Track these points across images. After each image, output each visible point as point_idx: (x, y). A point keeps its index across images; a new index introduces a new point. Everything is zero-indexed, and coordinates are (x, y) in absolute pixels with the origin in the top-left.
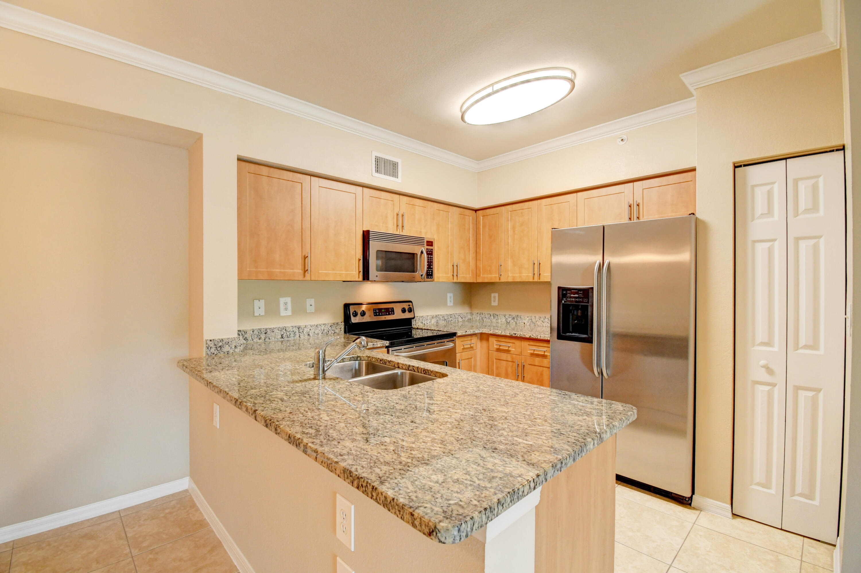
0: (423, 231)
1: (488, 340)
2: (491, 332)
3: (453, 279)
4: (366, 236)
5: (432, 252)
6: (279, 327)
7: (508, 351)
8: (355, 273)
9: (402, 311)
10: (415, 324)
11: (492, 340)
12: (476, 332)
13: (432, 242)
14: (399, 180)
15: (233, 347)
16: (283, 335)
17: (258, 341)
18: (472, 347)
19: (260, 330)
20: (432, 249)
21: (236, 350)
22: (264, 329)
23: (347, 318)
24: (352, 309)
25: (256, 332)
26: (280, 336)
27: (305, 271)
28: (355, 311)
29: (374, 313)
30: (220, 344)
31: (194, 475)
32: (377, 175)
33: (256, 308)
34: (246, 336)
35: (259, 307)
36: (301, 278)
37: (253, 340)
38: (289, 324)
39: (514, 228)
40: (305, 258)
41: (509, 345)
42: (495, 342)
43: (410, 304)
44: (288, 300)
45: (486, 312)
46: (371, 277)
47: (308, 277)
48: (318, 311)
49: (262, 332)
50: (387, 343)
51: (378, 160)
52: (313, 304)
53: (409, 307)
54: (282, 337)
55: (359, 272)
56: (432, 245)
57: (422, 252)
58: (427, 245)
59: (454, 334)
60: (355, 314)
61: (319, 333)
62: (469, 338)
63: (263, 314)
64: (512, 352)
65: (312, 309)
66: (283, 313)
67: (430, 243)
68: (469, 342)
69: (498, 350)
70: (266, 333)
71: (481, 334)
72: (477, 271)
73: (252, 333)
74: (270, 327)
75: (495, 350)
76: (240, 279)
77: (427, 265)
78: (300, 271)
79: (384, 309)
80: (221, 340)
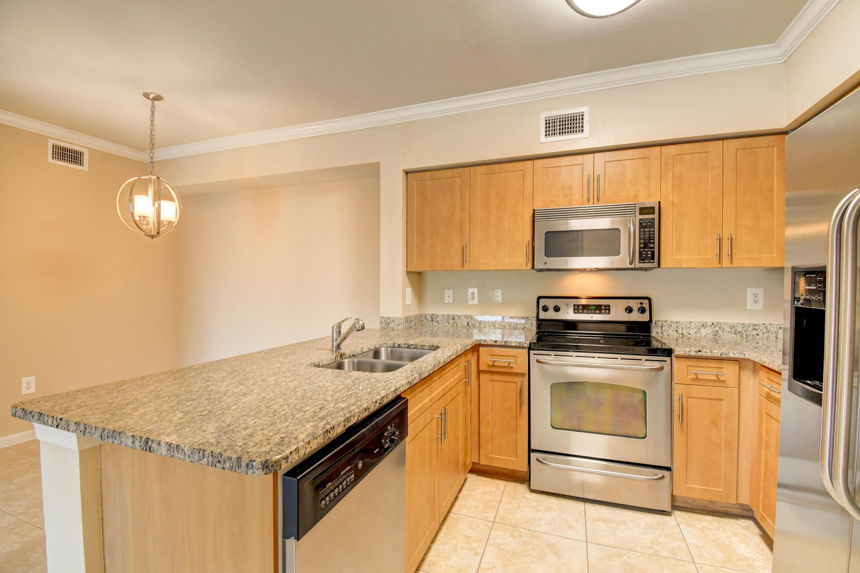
1: (756, 374)
4: (534, 216)
6: (465, 315)
8: (522, 260)
9: (627, 310)
12: (729, 355)
13: (654, 208)
14: (587, 134)
15: (397, 325)
16: (469, 323)
17: (447, 325)
18: (721, 381)
19: (449, 315)
20: (655, 219)
21: (398, 327)
22: (452, 315)
24: (547, 302)
25: (445, 317)
26: (466, 324)
27: (465, 261)
29: (576, 309)
30: (388, 321)
32: (549, 139)
33: (446, 295)
34: (437, 319)
35: (449, 295)
36: (460, 268)
37: (443, 324)
42: (765, 380)
43: (646, 301)
44: (475, 290)
48: (506, 303)
49: (451, 317)
51: (549, 120)
52: (500, 295)
53: (640, 306)
55: (528, 259)
56: (654, 213)
58: (640, 214)
59: (671, 351)
61: (505, 326)
63: (452, 302)
65: (499, 299)
66: (470, 302)
67: (650, 210)
68: (708, 371)
70: (453, 319)
71: (753, 361)
73: (442, 318)
74: (457, 314)
75: (765, 395)
77: (640, 243)
78: (457, 261)
79: (594, 305)
80: (389, 318)
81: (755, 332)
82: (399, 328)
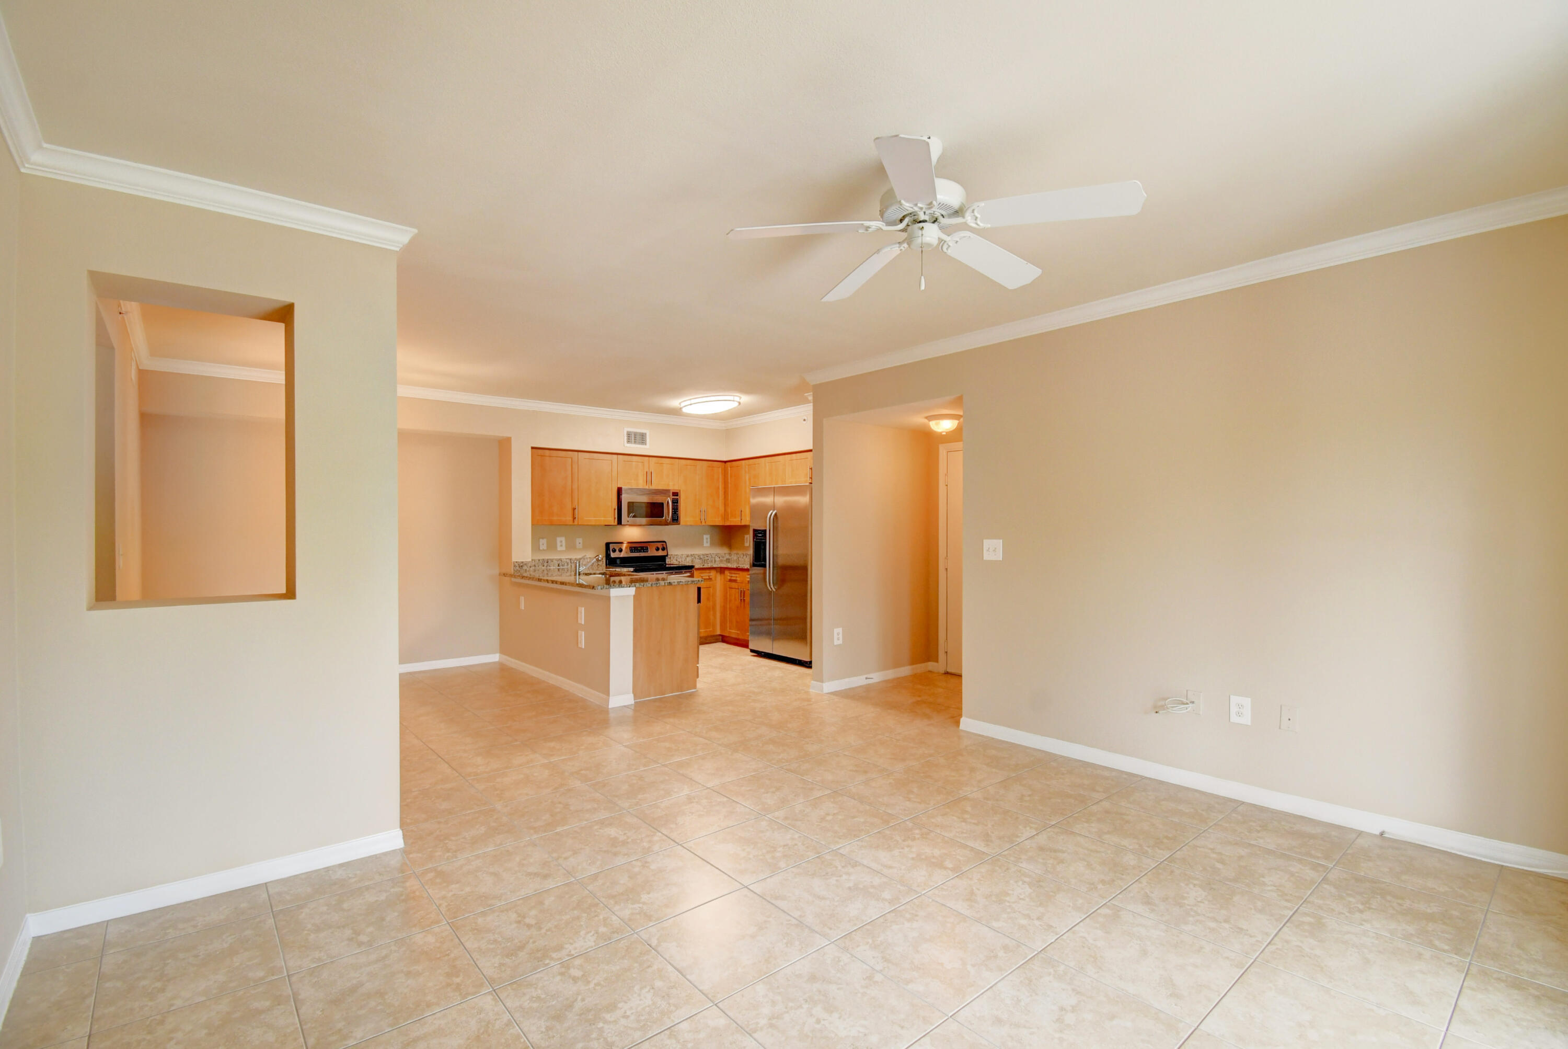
0: (671, 483)
1: (724, 573)
2: (725, 566)
3: (701, 522)
4: (619, 491)
5: (678, 501)
6: (557, 559)
7: (735, 581)
8: (611, 519)
9: (656, 549)
10: (668, 561)
11: (727, 572)
12: (714, 566)
13: (677, 493)
14: (648, 446)
16: (559, 564)
17: (542, 567)
18: (711, 579)
19: (544, 559)
20: (678, 499)
22: (547, 559)
23: (608, 555)
24: (611, 546)
25: (542, 561)
27: (574, 518)
28: (614, 548)
29: (630, 550)
30: (522, 565)
31: (503, 650)
32: (629, 445)
33: (541, 544)
34: (536, 563)
35: (543, 543)
36: (571, 523)
37: (539, 566)
38: (564, 557)
39: (750, 479)
40: (574, 509)
41: (737, 575)
42: (729, 574)
43: (664, 543)
44: (563, 539)
45: (740, 552)
46: (623, 522)
47: (576, 523)
48: (585, 547)
49: (545, 561)
50: (632, 569)
51: (629, 434)
52: (581, 542)
53: (662, 546)
54: (559, 566)
55: (615, 518)
56: (677, 495)
57: (668, 502)
58: (673, 495)
59: (692, 567)
60: (614, 551)
62: (708, 571)
63: (545, 548)
64: (738, 581)
65: (580, 546)
66: (559, 548)
67: (675, 494)
68: (707, 574)
69: (731, 581)
70: (547, 562)
71: (721, 568)
72: (725, 516)
73: (540, 561)
74: (550, 558)
75: (728, 580)
76: (533, 525)
77: (672, 512)
78: (571, 518)
79: (640, 547)
80: (522, 562)
81: (707, 558)
82: (531, 569)
